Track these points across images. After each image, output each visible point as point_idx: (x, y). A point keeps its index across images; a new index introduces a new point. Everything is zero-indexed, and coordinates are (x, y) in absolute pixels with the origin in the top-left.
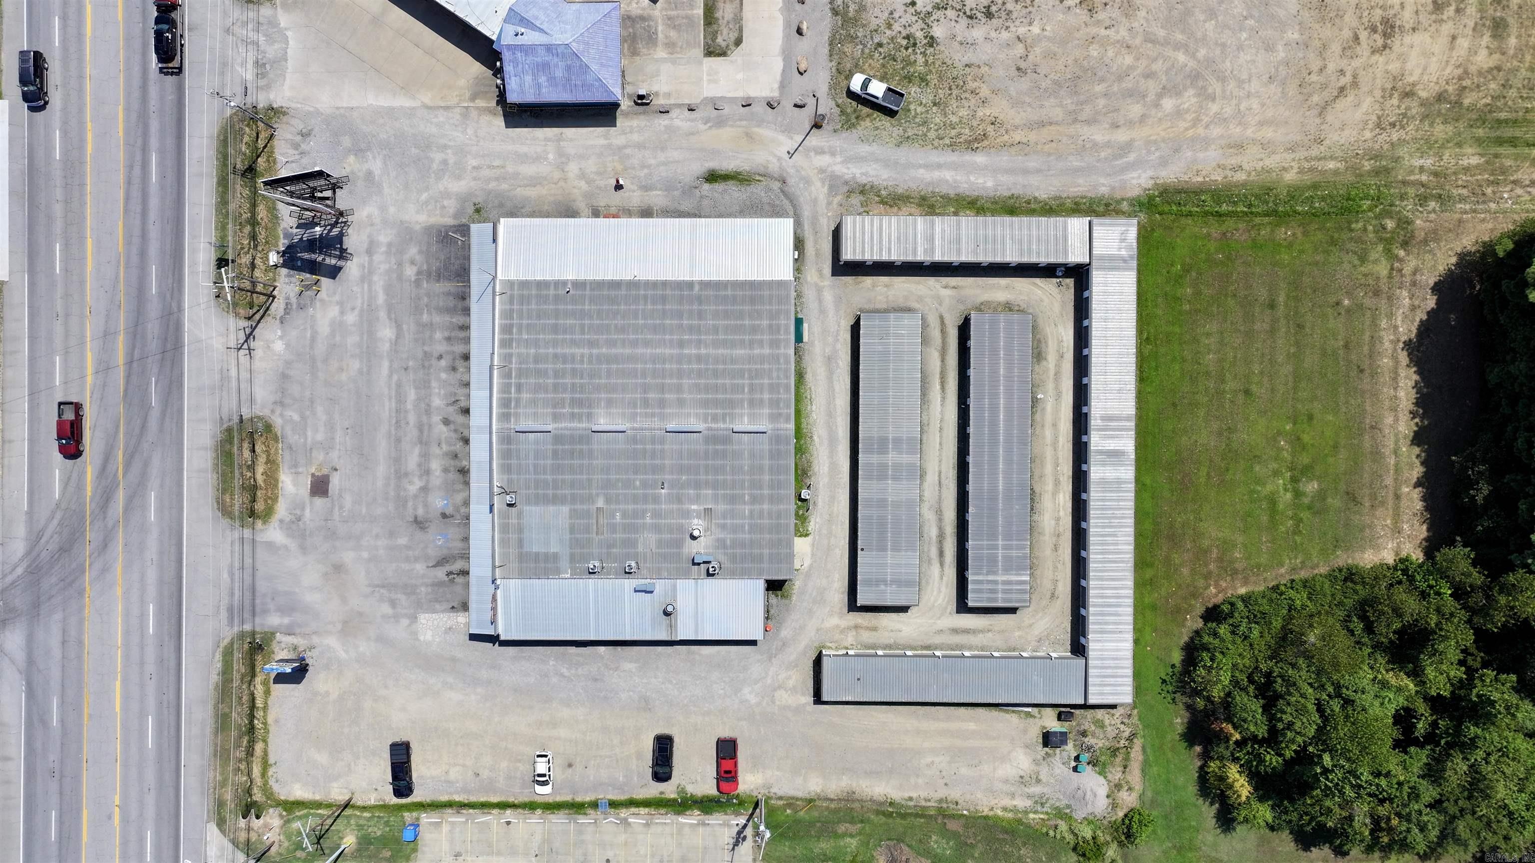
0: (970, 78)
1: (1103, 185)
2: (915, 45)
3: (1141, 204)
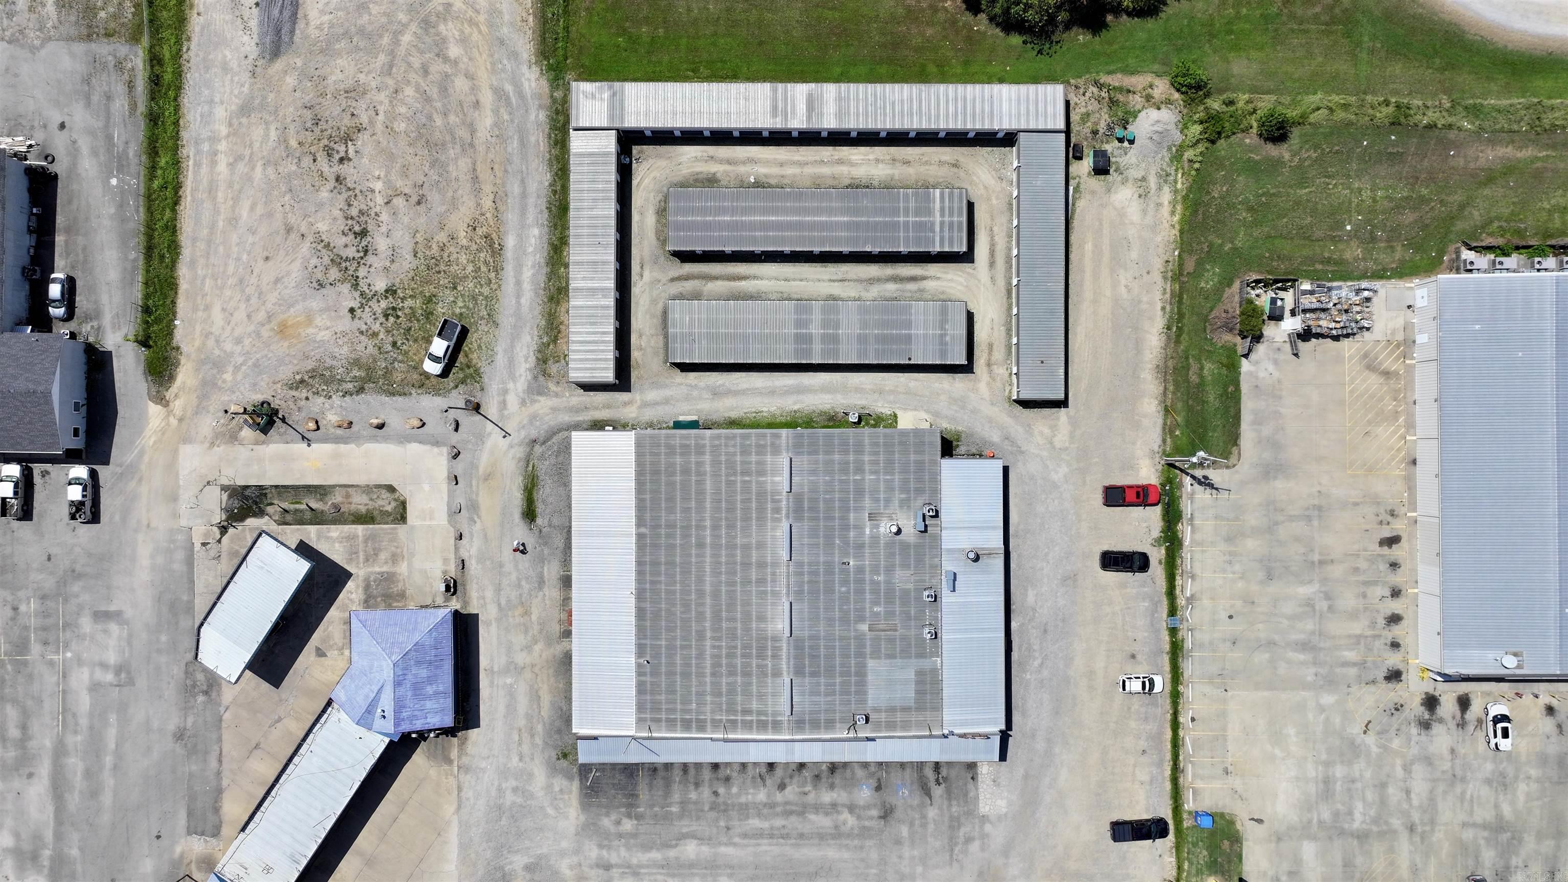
0: (427, 253)
1: (537, 116)
2: (394, 309)
3: (556, 79)
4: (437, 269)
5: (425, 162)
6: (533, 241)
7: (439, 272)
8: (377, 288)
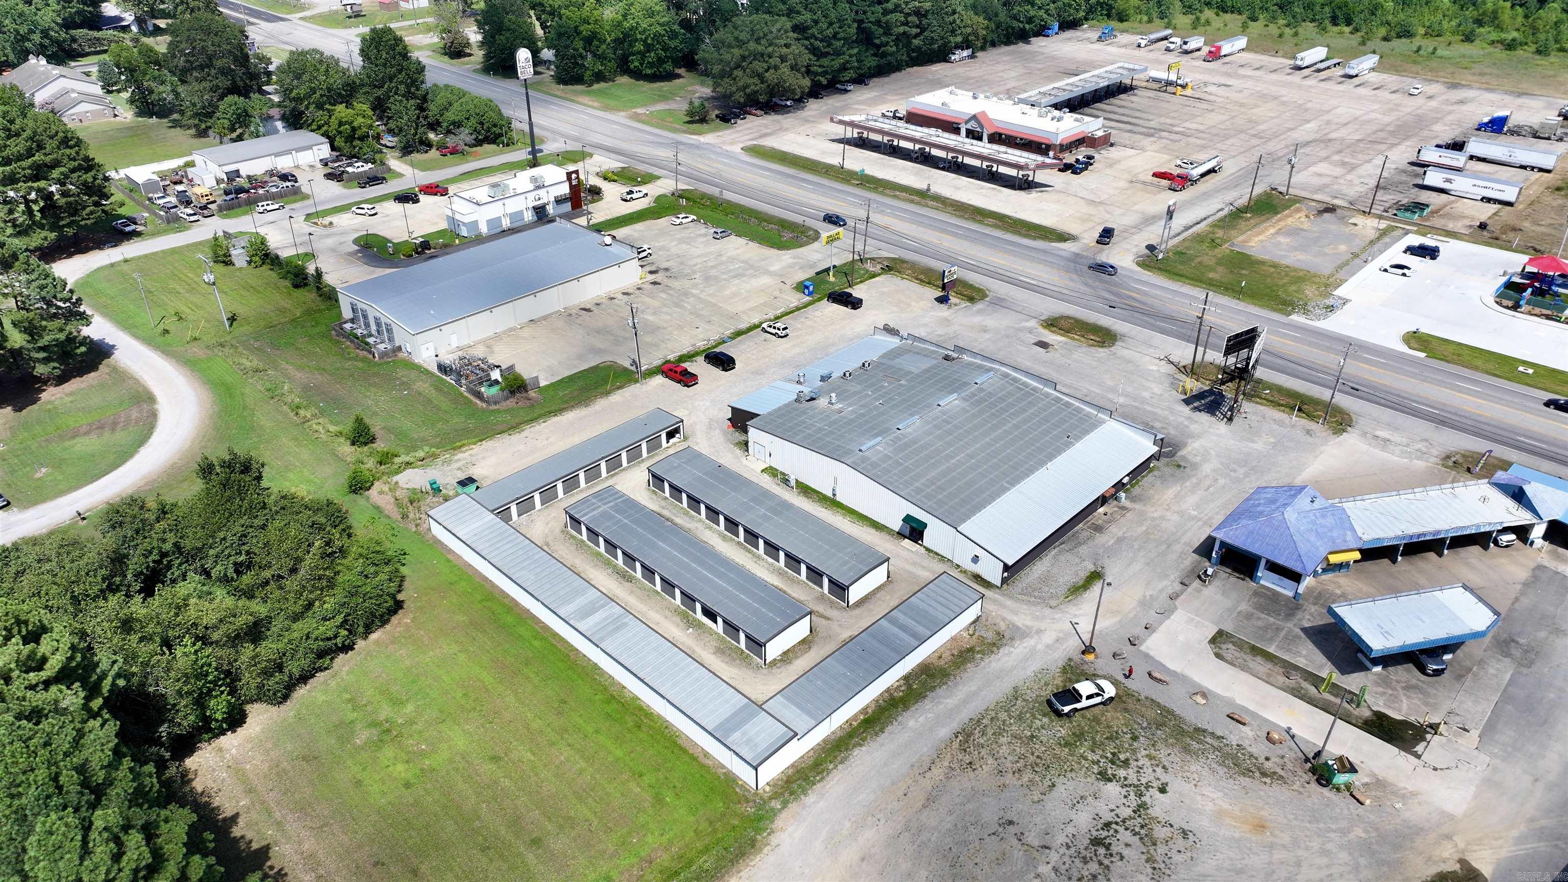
0: (1037, 779)
1: (816, 802)
2: (1113, 763)
3: (760, 819)
4: (1038, 761)
5: (972, 851)
6: (921, 719)
7: (1038, 757)
8: (1118, 789)
